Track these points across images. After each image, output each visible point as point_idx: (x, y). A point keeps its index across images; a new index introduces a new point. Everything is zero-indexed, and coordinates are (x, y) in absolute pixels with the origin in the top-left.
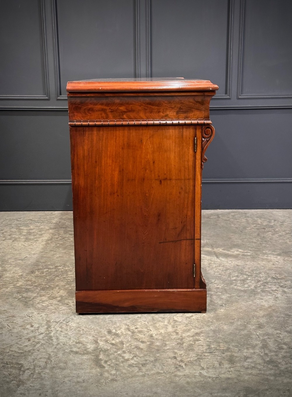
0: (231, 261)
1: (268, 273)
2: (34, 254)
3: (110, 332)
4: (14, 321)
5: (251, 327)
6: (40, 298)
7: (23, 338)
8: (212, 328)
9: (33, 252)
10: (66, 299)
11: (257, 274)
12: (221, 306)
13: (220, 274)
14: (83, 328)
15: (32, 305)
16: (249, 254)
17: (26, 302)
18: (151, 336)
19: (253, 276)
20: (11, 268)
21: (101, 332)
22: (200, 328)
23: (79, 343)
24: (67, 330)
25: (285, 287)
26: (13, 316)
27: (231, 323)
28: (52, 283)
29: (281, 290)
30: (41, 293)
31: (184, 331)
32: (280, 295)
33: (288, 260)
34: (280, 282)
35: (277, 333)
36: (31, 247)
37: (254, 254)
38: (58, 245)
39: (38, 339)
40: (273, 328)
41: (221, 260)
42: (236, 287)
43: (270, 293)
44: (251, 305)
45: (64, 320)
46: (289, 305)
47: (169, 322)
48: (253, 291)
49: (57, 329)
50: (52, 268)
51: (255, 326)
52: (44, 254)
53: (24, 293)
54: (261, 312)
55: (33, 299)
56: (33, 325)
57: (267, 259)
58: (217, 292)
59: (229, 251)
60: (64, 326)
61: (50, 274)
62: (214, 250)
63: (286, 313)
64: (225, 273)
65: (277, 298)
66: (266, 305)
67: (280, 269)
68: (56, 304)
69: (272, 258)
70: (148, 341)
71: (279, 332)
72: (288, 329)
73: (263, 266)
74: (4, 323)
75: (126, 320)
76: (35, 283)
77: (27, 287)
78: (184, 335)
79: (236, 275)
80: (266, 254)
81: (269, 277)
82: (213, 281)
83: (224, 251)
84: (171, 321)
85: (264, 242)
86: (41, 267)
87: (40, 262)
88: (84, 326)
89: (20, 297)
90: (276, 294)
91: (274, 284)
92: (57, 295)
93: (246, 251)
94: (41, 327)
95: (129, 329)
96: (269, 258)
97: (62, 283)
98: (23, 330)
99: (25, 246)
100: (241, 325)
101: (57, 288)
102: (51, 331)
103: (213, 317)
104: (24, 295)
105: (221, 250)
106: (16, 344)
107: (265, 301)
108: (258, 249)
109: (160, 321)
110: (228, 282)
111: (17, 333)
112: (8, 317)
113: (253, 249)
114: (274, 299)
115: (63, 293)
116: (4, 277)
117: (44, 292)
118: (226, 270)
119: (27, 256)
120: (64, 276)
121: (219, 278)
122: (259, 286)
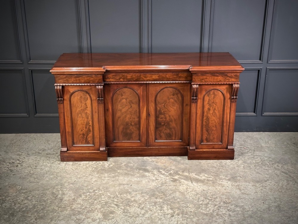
0: (200, 186)
1: (221, 198)
2: (80, 178)
6: (87, 220)
9: (79, 176)
10: (102, 220)
11: (215, 198)
13: (193, 199)
16: (211, 179)
19: (212, 200)
20: (67, 191)
25: (230, 211)
28: (93, 207)
29: (228, 214)
32: (227, 219)
33: (234, 185)
34: (228, 206)
36: (77, 171)
37: (214, 179)
38: (94, 169)
41: (194, 185)
42: (202, 211)
43: (222, 216)
48: (212, 214)
50: (92, 192)
52: (86, 178)
55: (83, 221)
57: (221, 184)
58: (190, 216)
59: (199, 176)
61: (91, 197)
62: (190, 175)
64: (196, 197)
65: (225, 220)
67: (229, 194)
69: (225, 183)
73: (219, 191)
76: (83, 206)
77: (78, 210)
79: (202, 199)
80: (221, 179)
81: (222, 201)
82: (188, 205)
83: (197, 176)
85: (221, 167)
86: (85, 191)
87: (84, 186)
89: (75, 219)
90: (224, 217)
91: (224, 208)
92: (97, 217)
93: (209, 176)
96: (223, 183)
97: (99, 207)
99: (73, 170)
101: (96, 211)
104: (77, 217)
105: (194, 175)
108: (217, 174)
110: (197, 206)
113: (214, 174)
114: (223, 222)
115: (100, 215)
116: (64, 200)
117: (89, 214)
118: (196, 195)
119: (76, 179)
120: (100, 200)
121: (192, 202)
122: (215, 209)
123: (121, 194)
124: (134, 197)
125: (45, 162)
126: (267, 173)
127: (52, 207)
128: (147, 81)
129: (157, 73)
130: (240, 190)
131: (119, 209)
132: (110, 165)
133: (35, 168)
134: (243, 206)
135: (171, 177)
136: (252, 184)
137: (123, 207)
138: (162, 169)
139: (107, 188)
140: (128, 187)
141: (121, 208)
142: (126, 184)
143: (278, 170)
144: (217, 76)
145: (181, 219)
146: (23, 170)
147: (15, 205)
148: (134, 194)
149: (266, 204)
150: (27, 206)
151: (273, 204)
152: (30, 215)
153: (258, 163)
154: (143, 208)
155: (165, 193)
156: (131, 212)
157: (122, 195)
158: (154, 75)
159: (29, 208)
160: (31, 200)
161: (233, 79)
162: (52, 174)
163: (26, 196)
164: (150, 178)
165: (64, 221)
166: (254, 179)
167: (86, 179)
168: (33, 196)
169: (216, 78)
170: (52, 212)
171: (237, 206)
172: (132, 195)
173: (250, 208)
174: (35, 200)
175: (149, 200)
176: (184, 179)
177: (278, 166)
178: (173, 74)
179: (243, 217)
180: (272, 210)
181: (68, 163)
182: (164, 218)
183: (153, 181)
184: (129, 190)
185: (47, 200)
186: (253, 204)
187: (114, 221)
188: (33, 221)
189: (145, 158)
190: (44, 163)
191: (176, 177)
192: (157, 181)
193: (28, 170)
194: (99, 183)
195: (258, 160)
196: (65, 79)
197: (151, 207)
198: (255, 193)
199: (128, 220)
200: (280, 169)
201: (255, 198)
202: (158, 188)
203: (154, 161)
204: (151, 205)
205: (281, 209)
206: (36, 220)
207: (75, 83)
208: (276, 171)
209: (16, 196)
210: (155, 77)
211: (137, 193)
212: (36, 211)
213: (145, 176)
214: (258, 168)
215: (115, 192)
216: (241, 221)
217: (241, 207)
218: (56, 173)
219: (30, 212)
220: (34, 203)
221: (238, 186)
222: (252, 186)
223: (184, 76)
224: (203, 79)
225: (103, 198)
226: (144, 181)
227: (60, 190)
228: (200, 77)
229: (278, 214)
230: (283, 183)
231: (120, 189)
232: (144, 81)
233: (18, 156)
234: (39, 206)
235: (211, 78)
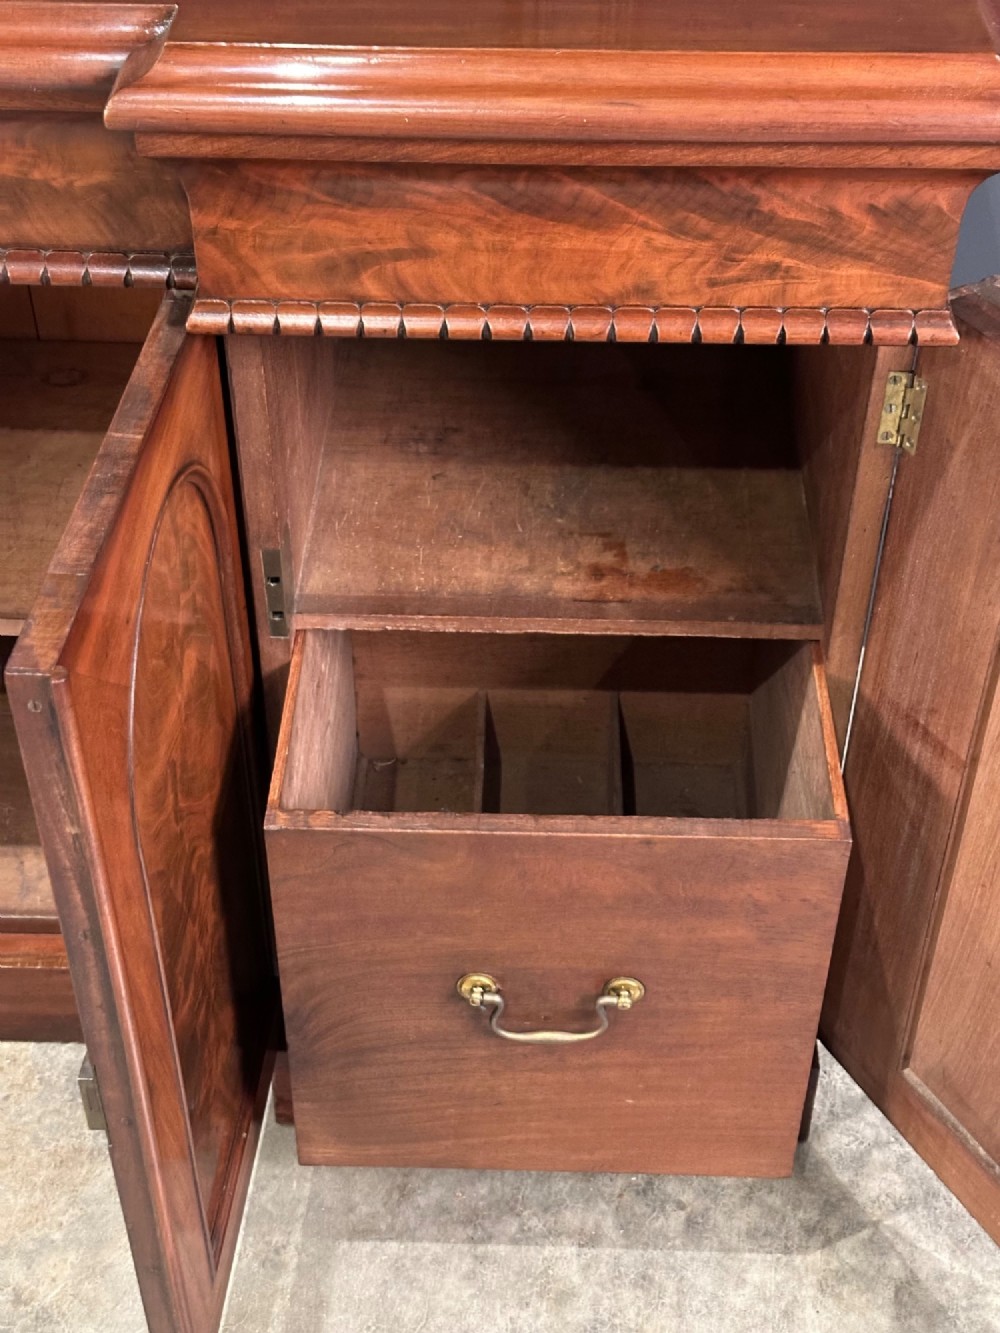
144: (597, 219)
161: (850, 271)
169: (568, 241)
223: (79, 183)
224: (358, 263)
228: (317, 225)
235: (493, 249)
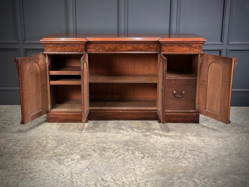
0: (168, 139)
1: (187, 147)
2: (63, 133)
3: (102, 180)
4: (54, 173)
5: (175, 178)
6: (67, 160)
7: (59, 182)
8: (154, 178)
10: (80, 160)
11: (181, 147)
12: (160, 166)
13: (161, 147)
14: (89, 177)
15: (63, 163)
16: (178, 135)
17: (60, 162)
18: (124, 182)
19: (179, 149)
20: (51, 141)
21: (98, 179)
22: (149, 179)
23: (87, 185)
24: (81, 178)
25: (195, 156)
26: (54, 170)
27: (165, 176)
28: (73, 151)
29: (193, 157)
30: (67, 156)
31: (140, 180)
32: (192, 161)
33: (199, 139)
34: (193, 152)
35: (187, 182)
36: (61, 129)
37: (181, 135)
38: (75, 127)
39: (67, 183)
40: (185, 179)
41: (163, 139)
42: (169, 155)
43: (187, 159)
44: (176, 166)
45: (79, 173)
46: (195, 166)
47: (133, 175)
48: (178, 157)
49: (76, 177)
50: (72, 142)
51: (177, 178)
53: (58, 157)
54: (181, 170)
55: (63, 160)
56: (64, 174)
57: (187, 139)
58: (159, 158)
59: (167, 133)
60: (80, 176)
61: (71, 145)
62: (160, 132)
63: (194, 171)
64: (164, 146)
65: (190, 162)
66: (183, 165)
67: (194, 145)
68: (75, 163)
69: (190, 138)
70: (122, 185)
71: (188, 181)
72: (193, 180)
73: (185, 143)
74: (49, 174)
75: (111, 173)
76: (64, 151)
77: (59, 153)
78: (140, 182)
79: (170, 148)
80: (187, 135)
81: (187, 149)
82: (157, 151)
83: (165, 133)
84: (134, 174)
85: (187, 128)
86: (67, 141)
87: (66, 138)
88: (90, 176)
89: (56, 159)
90: (190, 160)
91: (190, 154)
92: (76, 158)
93: (177, 133)
94: (68, 176)
95: (112, 178)
96: (189, 138)
97: (78, 151)
98: (59, 178)
99: (57, 128)
100: (169, 177)
101: (75, 154)
102: (73, 178)
103: (155, 173)
104: (59, 158)
105: (163, 132)
106: (56, 185)
107: (184, 164)
109: (128, 174)
110: (165, 152)
111: (56, 179)
112: (51, 170)
113: (181, 132)
114: (188, 162)
115: (78, 157)
116: (47, 147)
117: (69, 156)
118: (165, 145)
119: (59, 134)
120: (79, 147)
121: (161, 150)
122: (181, 155)
123: (97, 144)
124: (109, 145)
125: (34, 123)
126: (229, 132)
127: (37, 151)
128: (123, 51)
129: (131, 45)
130: (204, 142)
131: (96, 153)
132: (89, 125)
133: (24, 127)
134: (206, 153)
135: (143, 133)
136: (215, 139)
137: (99, 152)
138: (135, 128)
139: (86, 140)
140: (104, 139)
141: (97, 153)
142: (102, 138)
143: (239, 130)
144: (183, 47)
145: (150, 160)
146: (14, 127)
147: (4, 149)
148: (109, 144)
149: (227, 152)
150: (15, 150)
151: (234, 152)
152: (17, 156)
153: (220, 126)
154: (117, 153)
155: (137, 144)
156: (106, 155)
157: (99, 145)
158: (129, 46)
159: (16, 151)
160: (19, 146)
161: (197, 50)
162: (39, 130)
163: (15, 144)
164: (124, 134)
165: (47, 160)
166: (216, 135)
167: (68, 134)
168: (21, 144)
169: (182, 48)
170: (36, 154)
171: (201, 153)
172: (108, 145)
173: (213, 154)
174: (22, 146)
175: (122, 148)
176: (155, 135)
177: (239, 128)
178: (145, 45)
179: (206, 160)
180: (233, 156)
181: (53, 123)
182: (135, 159)
183: (127, 135)
184: (106, 141)
185: (33, 146)
186: (215, 152)
187: (90, 161)
188: (19, 159)
189: (121, 121)
190: (32, 123)
191: (148, 134)
192: (130, 136)
193: (18, 128)
194: (79, 136)
195: (221, 124)
196: (52, 48)
197: (124, 152)
198: (217, 144)
199: (103, 160)
200: (240, 129)
201: (217, 148)
202: (131, 140)
203: (128, 123)
204: (124, 151)
205: (241, 155)
206: (22, 159)
207: (61, 52)
208: (236, 131)
209: (6, 143)
210: (130, 48)
211: (112, 143)
212: (22, 153)
213: (121, 133)
214: (220, 129)
215: (93, 142)
216: (205, 163)
217: (204, 153)
218: (42, 129)
219: (17, 154)
220: (21, 148)
221: (203, 140)
222: (215, 140)
223: (155, 47)
224: (171, 50)
225: (82, 146)
226: (119, 136)
227: (44, 140)
228: (168, 48)
229: (238, 158)
230: (242, 138)
231: (97, 140)
232: (120, 51)
233: (11, 119)
234: (25, 150)
235: (178, 49)
